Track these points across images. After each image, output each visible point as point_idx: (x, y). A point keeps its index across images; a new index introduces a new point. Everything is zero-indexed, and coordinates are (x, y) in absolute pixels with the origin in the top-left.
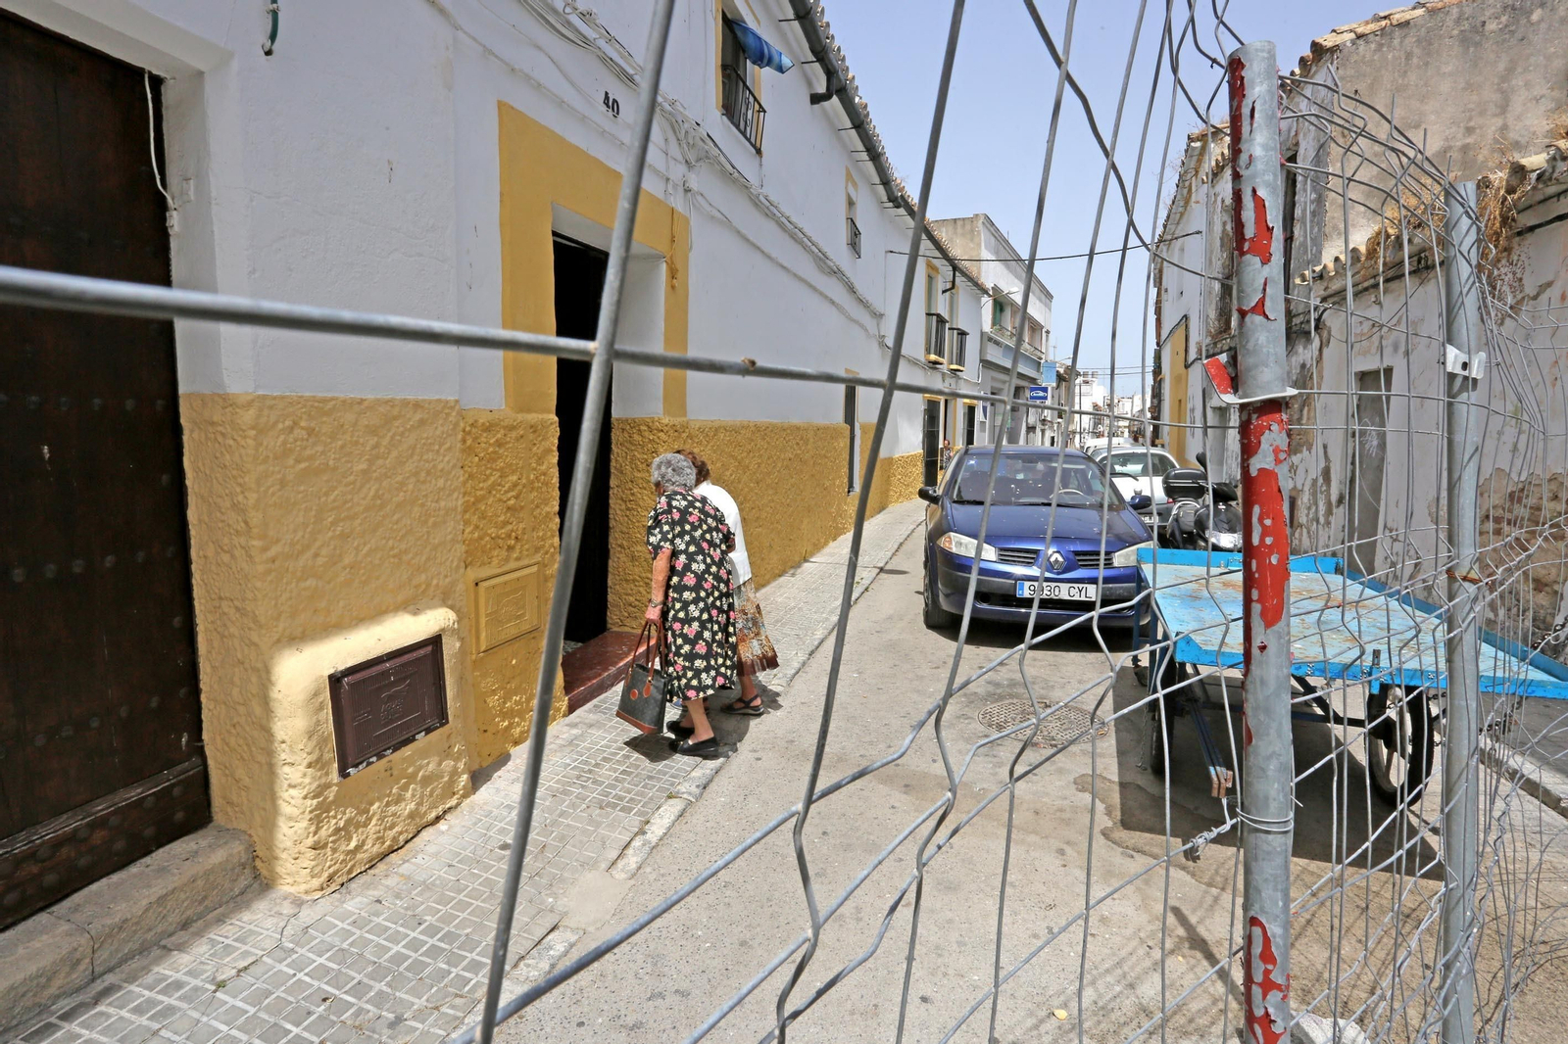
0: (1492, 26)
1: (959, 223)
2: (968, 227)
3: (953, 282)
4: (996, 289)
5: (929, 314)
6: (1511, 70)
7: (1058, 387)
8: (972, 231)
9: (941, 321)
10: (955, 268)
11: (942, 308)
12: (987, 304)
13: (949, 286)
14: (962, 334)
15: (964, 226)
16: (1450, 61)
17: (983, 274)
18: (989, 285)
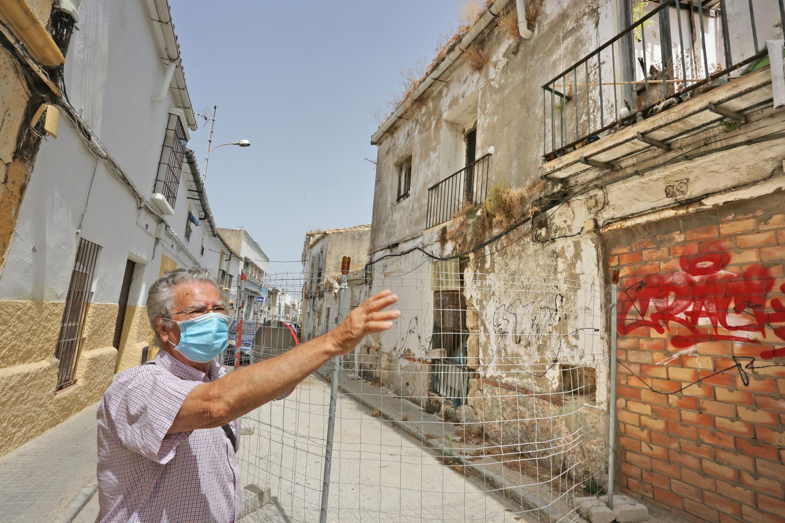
0: (356, 237)
1: (234, 231)
2: (237, 234)
3: (230, 258)
4: (246, 258)
5: (220, 270)
6: (360, 246)
7: (269, 297)
8: (239, 235)
9: (224, 272)
10: (231, 253)
11: (224, 268)
12: (242, 264)
13: (228, 259)
14: (231, 276)
15: (236, 233)
16: (349, 242)
17: (241, 252)
18: (243, 256)
